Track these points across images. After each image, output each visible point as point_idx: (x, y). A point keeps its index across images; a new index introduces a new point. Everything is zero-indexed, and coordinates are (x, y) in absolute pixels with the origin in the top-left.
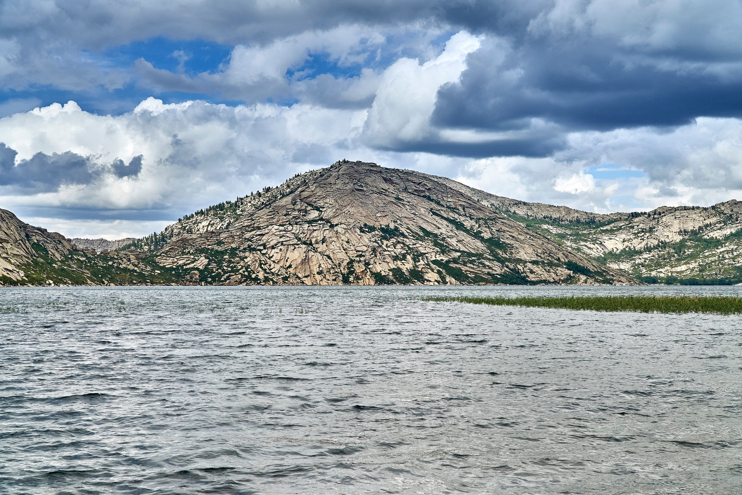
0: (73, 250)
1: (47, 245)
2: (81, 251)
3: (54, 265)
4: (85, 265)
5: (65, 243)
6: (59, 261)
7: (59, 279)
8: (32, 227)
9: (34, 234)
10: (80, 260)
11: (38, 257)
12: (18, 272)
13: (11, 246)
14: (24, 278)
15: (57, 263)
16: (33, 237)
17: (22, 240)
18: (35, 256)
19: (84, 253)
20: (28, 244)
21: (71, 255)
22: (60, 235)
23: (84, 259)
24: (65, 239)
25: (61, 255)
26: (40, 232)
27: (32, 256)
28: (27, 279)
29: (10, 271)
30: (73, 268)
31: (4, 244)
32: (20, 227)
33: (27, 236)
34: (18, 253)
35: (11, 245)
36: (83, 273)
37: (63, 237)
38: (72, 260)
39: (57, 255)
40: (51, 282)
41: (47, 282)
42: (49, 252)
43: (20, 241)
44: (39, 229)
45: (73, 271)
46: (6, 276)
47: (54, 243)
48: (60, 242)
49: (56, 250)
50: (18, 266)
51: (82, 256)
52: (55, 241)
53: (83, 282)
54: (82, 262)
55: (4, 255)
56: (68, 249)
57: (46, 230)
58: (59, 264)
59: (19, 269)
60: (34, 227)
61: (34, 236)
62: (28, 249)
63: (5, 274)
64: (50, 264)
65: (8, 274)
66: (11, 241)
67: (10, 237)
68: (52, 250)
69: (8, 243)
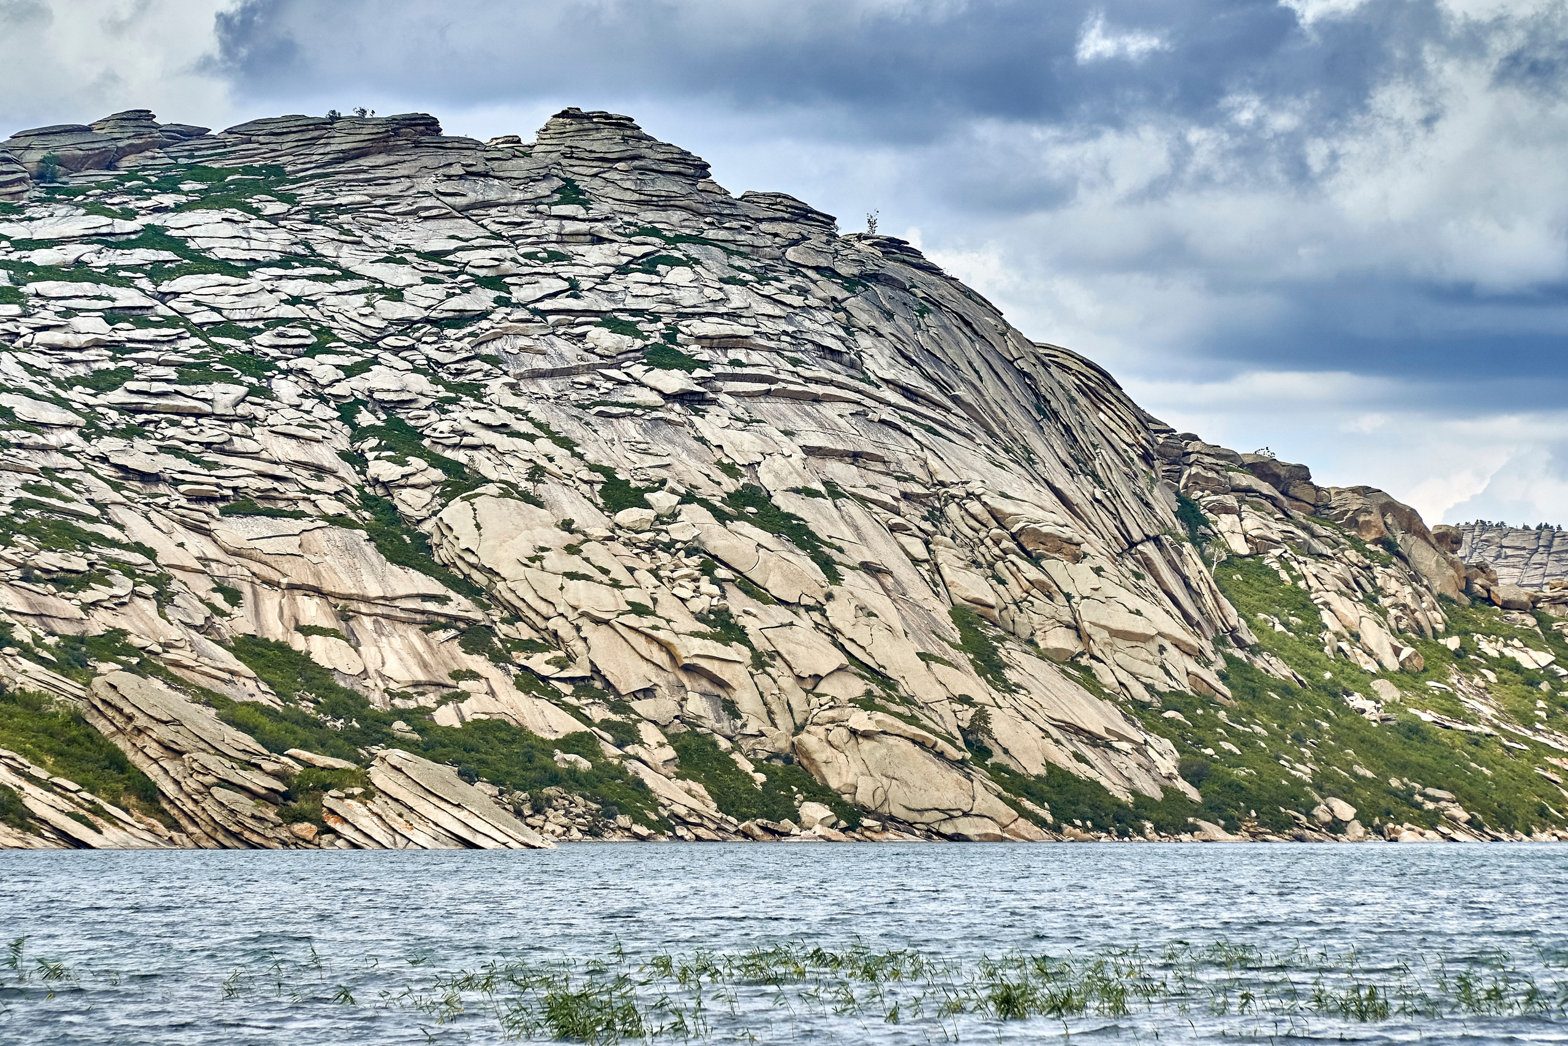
0: (1475, 598)
1: (1311, 568)
2: (1521, 608)
3: (1357, 701)
4: (1551, 697)
5: (1425, 557)
6: (1383, 672)
7: (1394, 793)
8: (1216, 452)
9: (1231, 500)
10: (1515, 667)
11: (1255, 650)
12: (1141, 748)
13: (1094, 580)
14: (1182, 785)
15: (1377, 685)
16: (1225, 523)
17: (1156, 540)
18: (1241, 644)
19: (1543, 621)
20: (1194, 566)
21: (1464, 634)
22: (1390, 507)
23: (1545, 658)
24: (1422, 533)
25: (1398, 633)
26: (1266, 488)
27: (1219, 642)
28: (1193, 794)
29: (1093, 739)
30: (1473, 718)
31: (1056, 567)
32: (1146, 458)
33: (1188, 512)
34: (1137, 625)
35: (1098, 571)
36: (1540, 751)
37: (1410, 520)
38: (1468, 669)
39: (1375, 636)
40: (1345, 811)
41: (1321, 813)
42: (1326, 617)
43: (1149, 549)
44: (1262, 468)
45: (1476, 741)
46: (1066, 775)
47: (1352, 555)
48: (1389, 546)
49: (1370, 601)
50: (1142, 706)
51: (1529, 639)
52: (1357, 545)
53: (1543, 812)
54: (1531, 679)
55: (1060, 640)
56: (1441, 598)
57: (1302, 473)
58: (1388, 691)
59: (1150, 728)
60: (1231, 456)
61: (1228, 510)
62: (1195, 594)
63: (1063, 759)
64: (1335, 693)
65: (1080, 758)
66: (1093, 545)
67: (1090, 524)
68: (1341, 605)
69: (1077, 559)
